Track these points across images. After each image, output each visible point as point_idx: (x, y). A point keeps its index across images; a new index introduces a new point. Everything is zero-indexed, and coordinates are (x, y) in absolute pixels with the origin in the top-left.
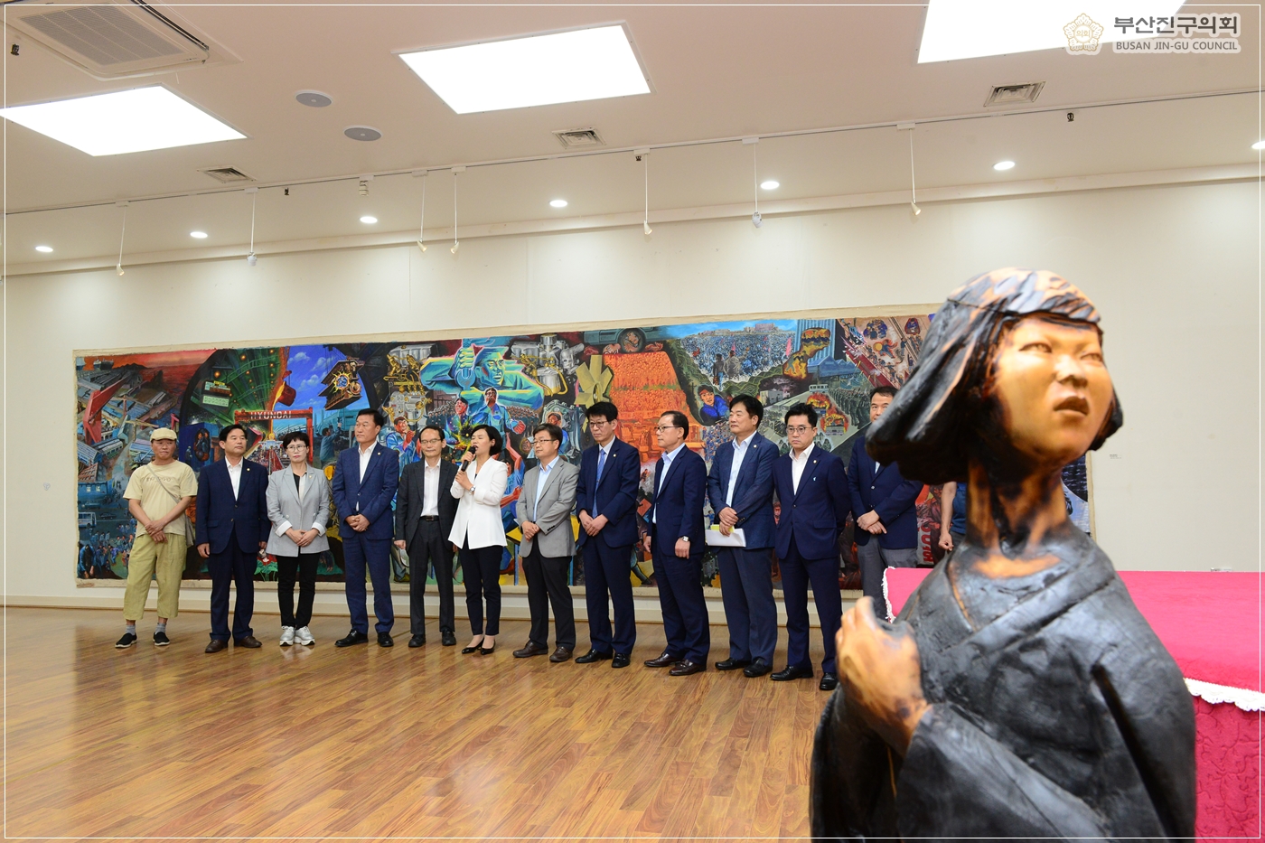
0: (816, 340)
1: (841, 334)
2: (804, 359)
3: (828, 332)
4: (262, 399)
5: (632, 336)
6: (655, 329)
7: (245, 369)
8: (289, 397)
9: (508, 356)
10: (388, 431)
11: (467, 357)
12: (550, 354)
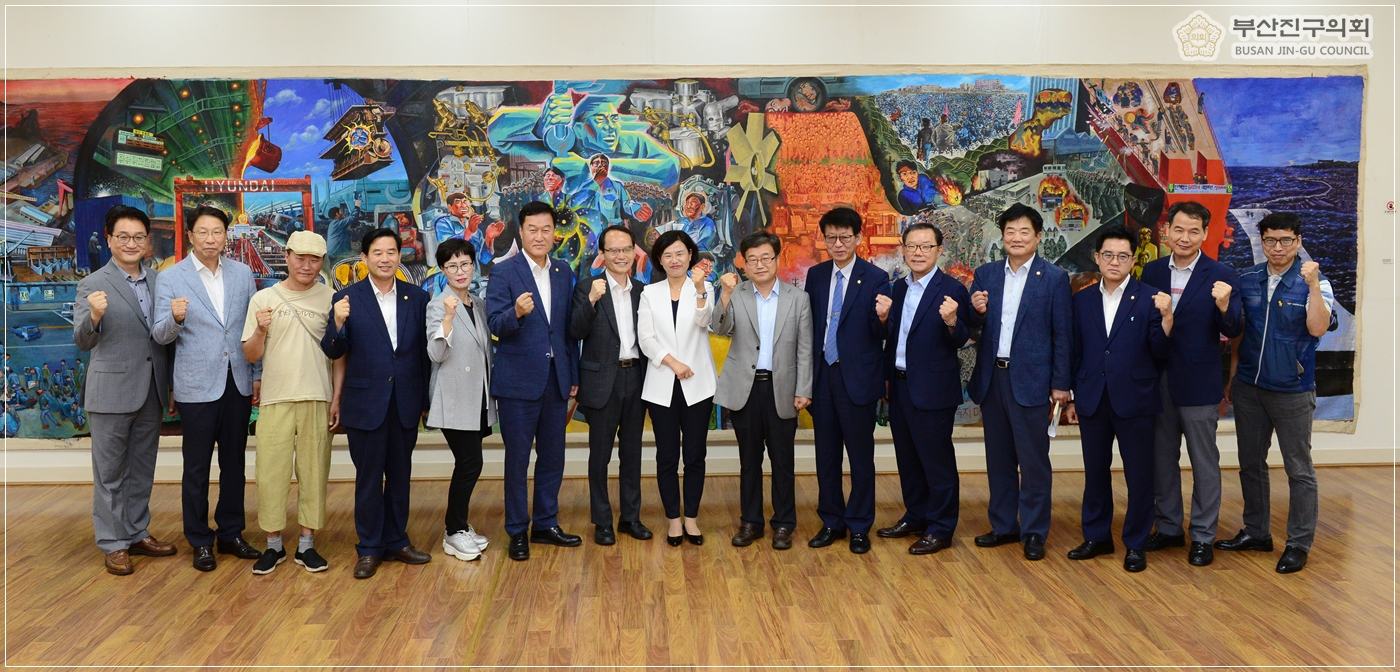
0: (1054, 106)
1: (1085, 99)
2: (1038, 130)
3: (1069, 95)
4: (222, 159)
5: (807, 89)
6: (841, 80)
7: (191, 111)
8: (269, 158)
9: (625, 109)
10: (437, 214)
11: (562, 108)
12: (689, 108)
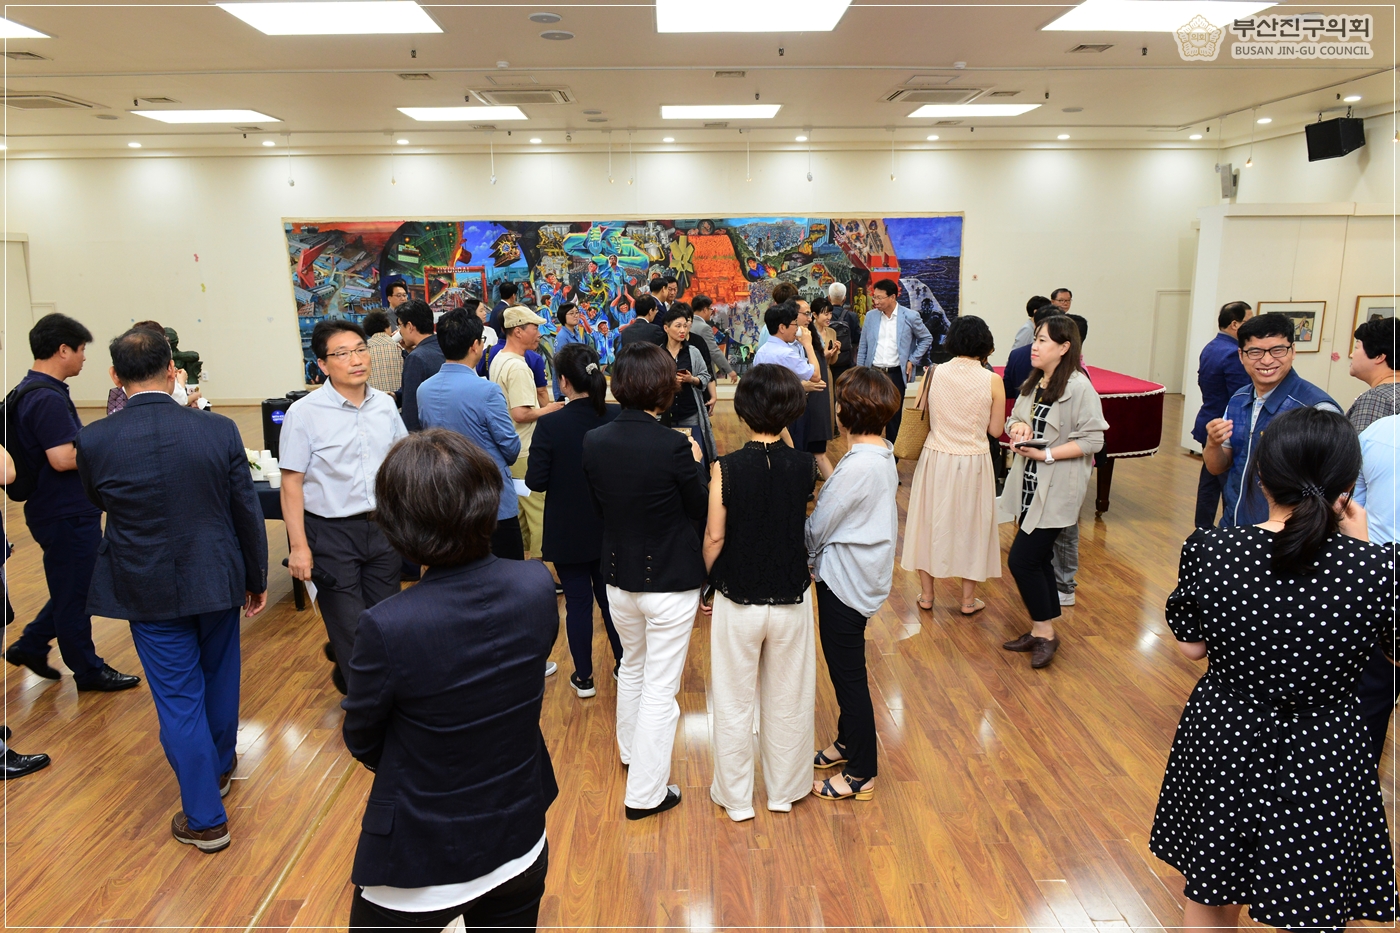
0: (819, 232)
1: (833, 228)
2: (811, 243)
3: (825, 227)
4: (446, 258)
5: (706, 224)
6: (721, 220)
7: (431, 236)
8: (466, 258)
9: (624, 234)
10: (541, 282)
11: (596, 234)
12: (653, 234)
